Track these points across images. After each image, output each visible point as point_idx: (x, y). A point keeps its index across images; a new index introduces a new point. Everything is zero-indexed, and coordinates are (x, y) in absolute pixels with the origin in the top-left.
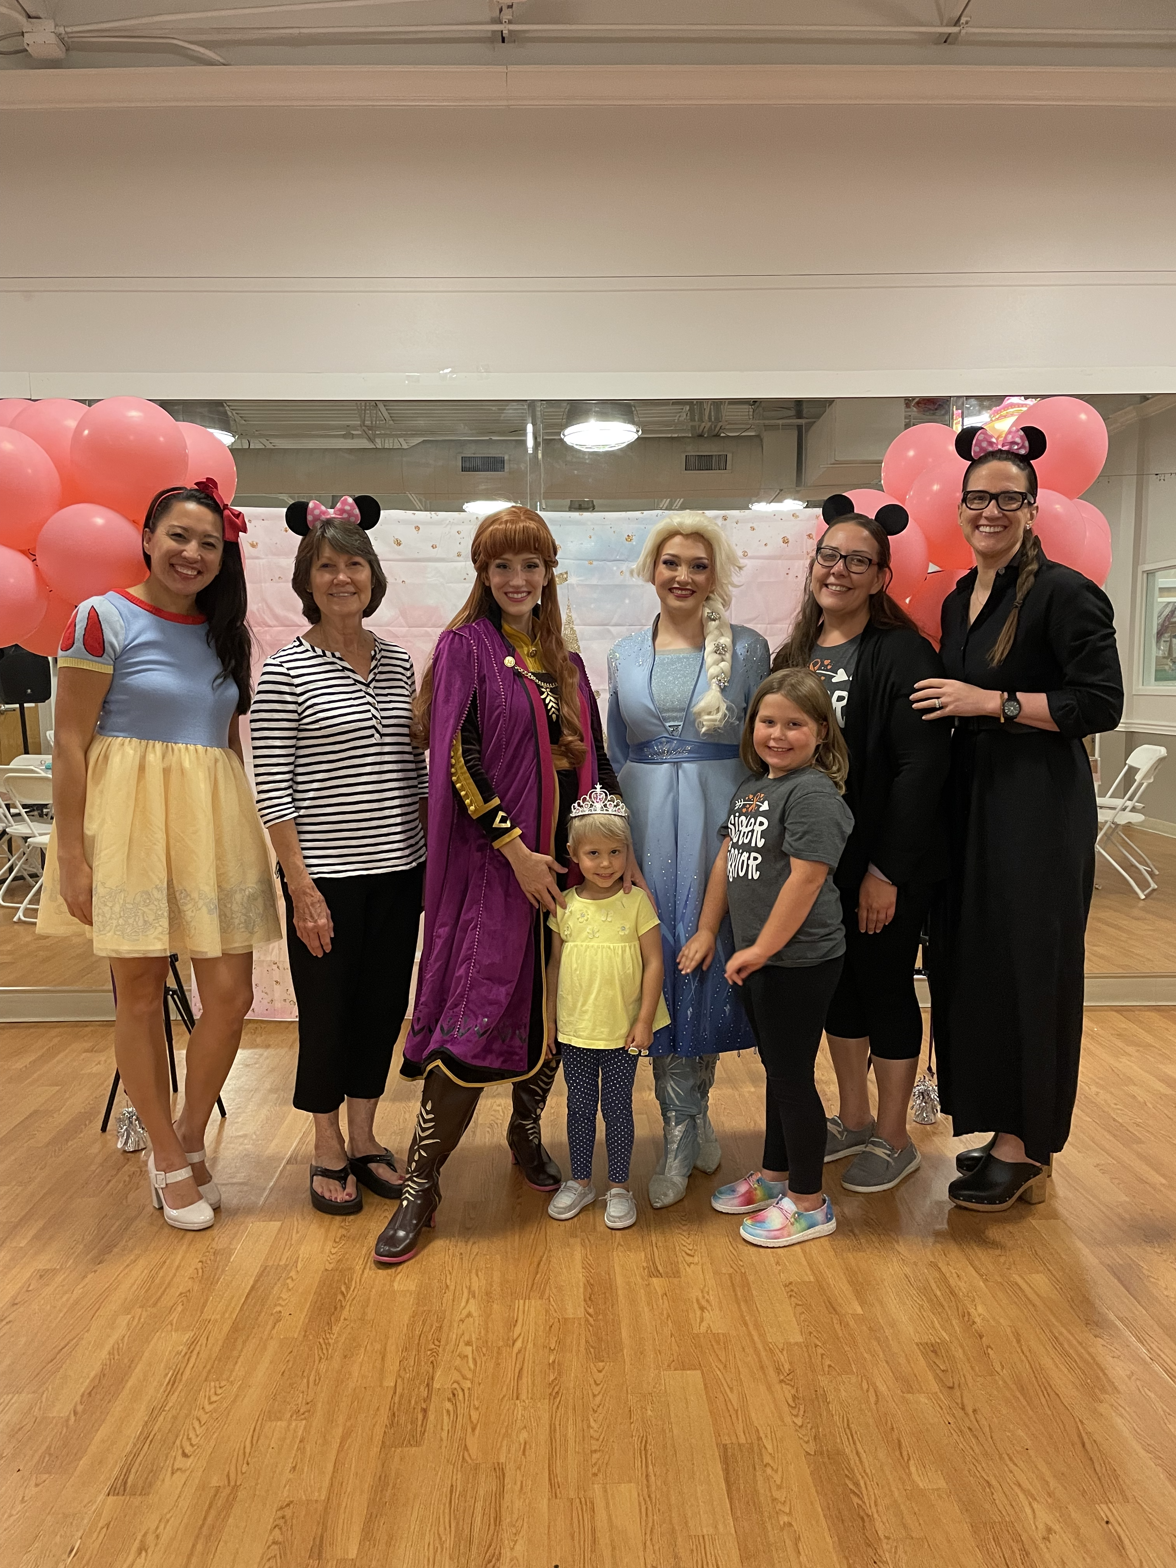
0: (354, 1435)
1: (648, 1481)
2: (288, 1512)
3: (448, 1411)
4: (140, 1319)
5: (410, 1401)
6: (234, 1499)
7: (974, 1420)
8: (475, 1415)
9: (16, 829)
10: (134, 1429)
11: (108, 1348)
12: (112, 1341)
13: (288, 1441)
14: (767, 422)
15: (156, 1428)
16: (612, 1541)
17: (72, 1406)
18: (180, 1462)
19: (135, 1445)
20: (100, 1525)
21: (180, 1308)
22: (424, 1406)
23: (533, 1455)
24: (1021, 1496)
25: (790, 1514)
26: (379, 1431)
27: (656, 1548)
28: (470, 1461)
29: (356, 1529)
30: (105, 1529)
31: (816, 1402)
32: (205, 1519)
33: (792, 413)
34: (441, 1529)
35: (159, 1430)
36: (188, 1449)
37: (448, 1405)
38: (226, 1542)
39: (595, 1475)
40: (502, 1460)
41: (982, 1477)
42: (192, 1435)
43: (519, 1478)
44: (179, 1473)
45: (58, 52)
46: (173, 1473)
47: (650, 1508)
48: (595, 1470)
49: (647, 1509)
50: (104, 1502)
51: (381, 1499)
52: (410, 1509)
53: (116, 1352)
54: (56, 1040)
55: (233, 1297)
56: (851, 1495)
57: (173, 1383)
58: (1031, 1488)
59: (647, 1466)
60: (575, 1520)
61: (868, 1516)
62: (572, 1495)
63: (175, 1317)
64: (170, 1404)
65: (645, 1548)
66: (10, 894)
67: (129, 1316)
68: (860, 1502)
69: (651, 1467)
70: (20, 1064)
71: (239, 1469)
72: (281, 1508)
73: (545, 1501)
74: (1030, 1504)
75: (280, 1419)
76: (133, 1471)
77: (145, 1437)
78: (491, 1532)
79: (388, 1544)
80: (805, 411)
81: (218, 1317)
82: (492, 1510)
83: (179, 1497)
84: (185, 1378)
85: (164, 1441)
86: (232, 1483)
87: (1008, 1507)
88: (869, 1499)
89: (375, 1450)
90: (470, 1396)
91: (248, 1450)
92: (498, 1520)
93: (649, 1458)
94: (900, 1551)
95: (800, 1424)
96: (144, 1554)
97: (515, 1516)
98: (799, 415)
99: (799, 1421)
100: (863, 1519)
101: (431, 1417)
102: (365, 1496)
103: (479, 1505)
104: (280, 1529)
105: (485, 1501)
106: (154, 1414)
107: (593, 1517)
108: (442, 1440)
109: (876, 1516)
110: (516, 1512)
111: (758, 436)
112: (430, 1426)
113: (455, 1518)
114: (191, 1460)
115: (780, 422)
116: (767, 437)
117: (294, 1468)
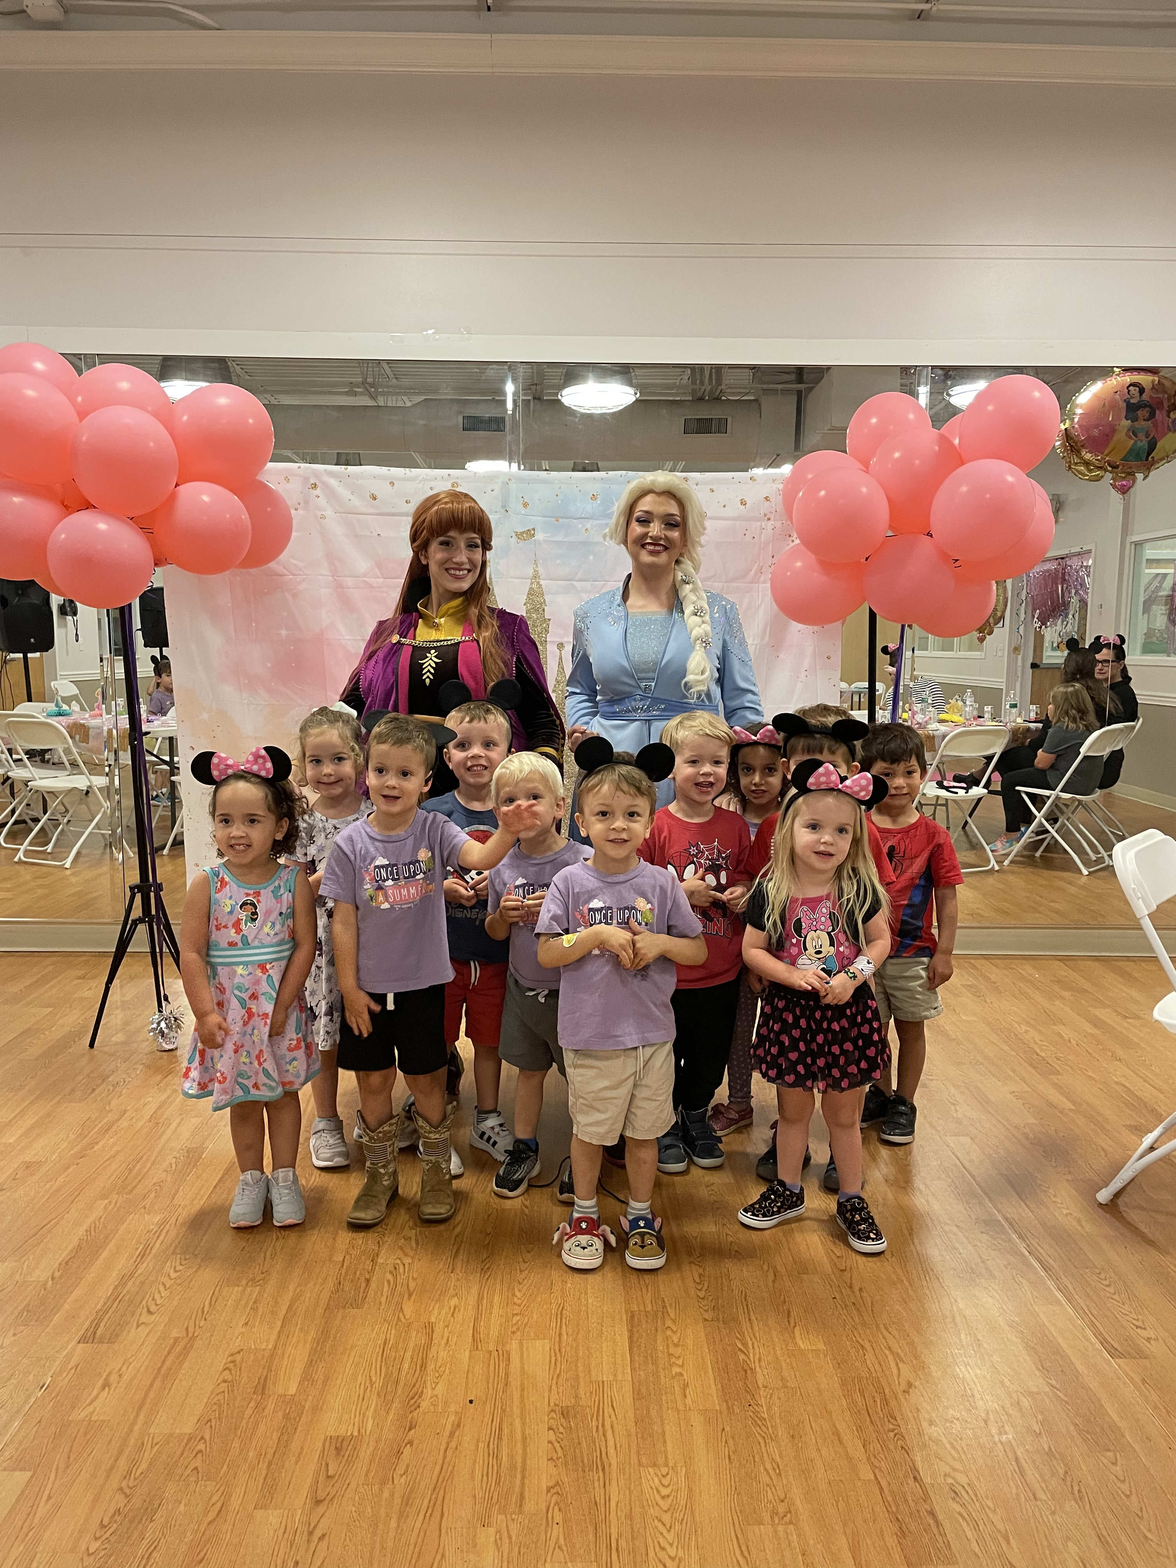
0: (302, 1298)
1: (560, 1338)
2: (238, 1358)
3: (389, 1281)
4: (116, 1203)
5: (355, 1273)
6: (192, 1346)
7: (859, 1298)
8: (412, 1285)
9: (17, 773)
10: (106, 1290)
11: (85, 1227)
12: (90, 1220)
13: (243, 1302)
14: (765, 386)
15: (125, 1291)
16: (522, 1385)
17: (50, 1273)
18: (145, 1318)
19: (105, 1304)
20: (70, 1366)
21: (153, 1195)
22: (368, 1277)
23: (461, 1317)
24: (890, 1357)
25: (682, 1366)
26: (325, 1295)
27: (560, 1390)
28: (403, 1320)
29: (298, 1371)
30: (73, 1370)
31: (720, 1280)
32: (164, 1362)
33: (793, 377)
34: (373, 1372)
35: (128, 1292)
36: (153, 1308)
37: (389, 1276)
38: (181, 1381)
39: (513, 1333)
40: (433, 1320)
41: (858, 1341)
42: (157, 1296)
43: (446, 1334)
44: (143, 1326)
45: (56, 14)
46: (138, 1326)
47: (559, 1359)
48: (515, 1329)
49: (556, 1360)
50: (74, 1350)
51: (321, 1349)
52: (346, 1356)
53: (92, 1229)
54: (50, 968)
55: (203, 1186)
56: (739, 1353)
57: (142, 1255)
58: (899, 1351)
59: (561, 1327)
60: (492, 1368)
61: (751, 1369)
62: (492, 1347)
63: (148, 1202)
64: (139, 1271)
65: (550, 1391)
66: (12, 836)
67: (106, 1201)
68: (746, 1358)
69: (564, 1327)
70: (14, 988)
71: (197, 1322)
72: (232, 1355)
73: (467, 1353)
74: (897, 1365)
75: (238, 1286)
76: (102, 1325)
77: (115, 1297)
78: (417, 1375)
79: (325, 1383)
80: (805, 377)
81: (188, 1203)
82: (420, 1358)
83: (142, 1344)
84: (154, 1251)
85: (132, 1302)
86: (190, 1335)
87: (877, 1366)
88: (754, 1356)
89: (320, 1310)
90: (409, 1270)
91: (206, 1310)
92: (423, 1366)
93: (564, 1321)
94: (775, 1397)
95: (702, 1296)
96: (107, 1388)
97: (439, 1364)
98: (800, 380)
99: (702, 1294)
100: (746, 1371)
101: (373, 1285)
102: (308, 1346)
103: (408, 1355)
104: (230, 1370)
105: (414, 1350)
106: (123, 1280)
107: (508, 1365)
108: (380, 1303)
109: (758, 1369)
110: (440, 1360)
111: (756, 400)
112: (371, 1293)
113: (386, 1364)
114: (153, 1317)
115: (780, 387)
116: (765, 402)
117: (246, 1324)
